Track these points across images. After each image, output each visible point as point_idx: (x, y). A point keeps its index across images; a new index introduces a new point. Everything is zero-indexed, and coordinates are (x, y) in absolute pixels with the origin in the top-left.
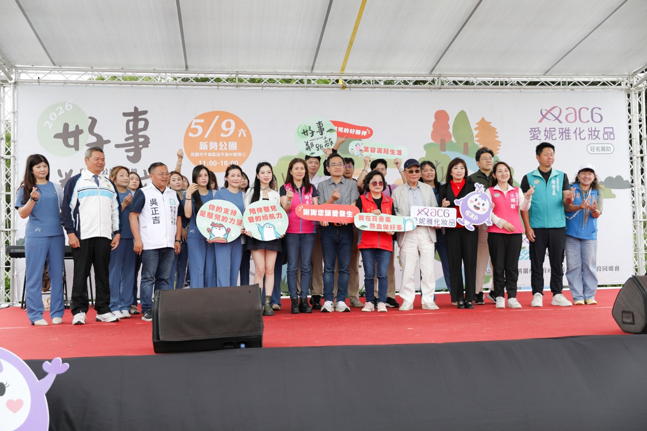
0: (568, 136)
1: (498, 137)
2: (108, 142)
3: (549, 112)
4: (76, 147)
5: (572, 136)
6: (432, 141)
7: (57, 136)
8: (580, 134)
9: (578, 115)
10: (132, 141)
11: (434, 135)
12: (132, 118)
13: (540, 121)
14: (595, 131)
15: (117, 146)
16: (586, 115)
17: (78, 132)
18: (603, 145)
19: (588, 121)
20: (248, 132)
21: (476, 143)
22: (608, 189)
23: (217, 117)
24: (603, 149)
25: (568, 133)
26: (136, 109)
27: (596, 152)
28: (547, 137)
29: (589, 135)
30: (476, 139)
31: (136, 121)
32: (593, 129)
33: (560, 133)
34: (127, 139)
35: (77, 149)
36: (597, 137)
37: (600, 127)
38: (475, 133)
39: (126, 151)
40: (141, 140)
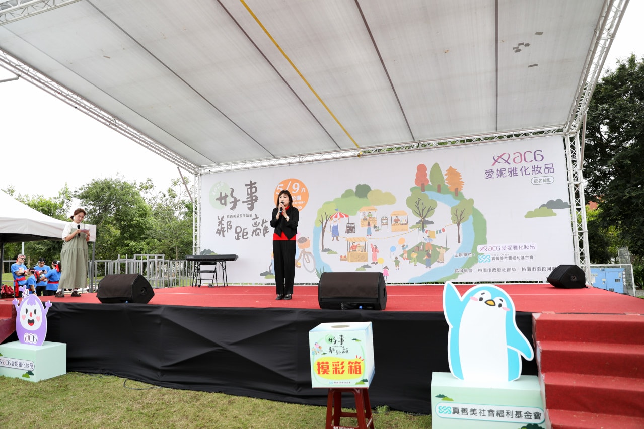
0: (516, 173)
1: (462, 178)
2: (239, 200)
3: (500, 157)
4: (225, 204)
5: (519, 173)
6: (416, 186)
7: (217, 199)
8: (525, 171)
9: (523, 157)
10: (250, 199)
11: (417, 181)
12: (249, 187)
13: (493, 165)
14: (537, 168)
15: (243, 202)
16: (529, 157)
17: (226, 196)
18: (544, 178)
19: (532, 161)
20: (306, 189)
21: (446, 184)
22: (550, 209)
23: (290, 182)
24: (545, 180)
25: (516, 171)
26: (251, 181)
27: (539, 183)
28: (499, 175)
29: (533, 171)
30: (445, 181)
31: (251, 188)
32: (536, 166)
33: (509, 172)
34: (247, 198)
35: (226, 205)
36: (539, 172)
37: (542, 164)
38: (445, 177)
39: (247, 205)
40: (254, 198)
